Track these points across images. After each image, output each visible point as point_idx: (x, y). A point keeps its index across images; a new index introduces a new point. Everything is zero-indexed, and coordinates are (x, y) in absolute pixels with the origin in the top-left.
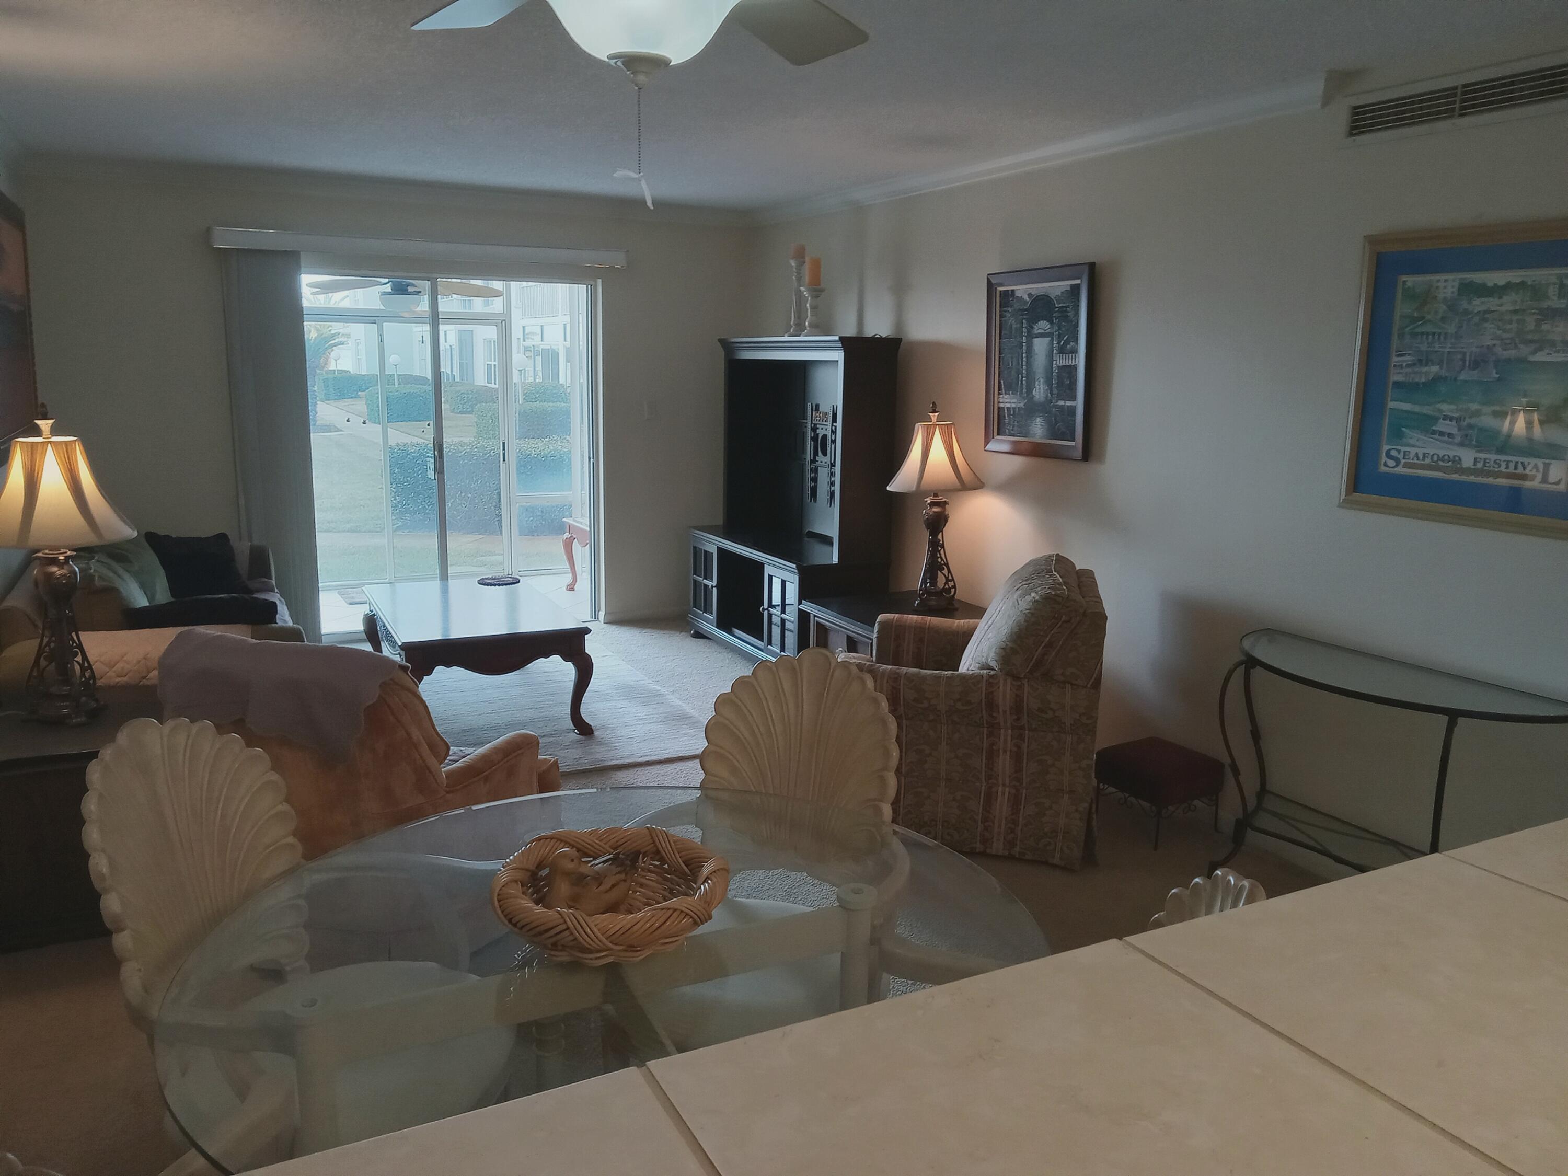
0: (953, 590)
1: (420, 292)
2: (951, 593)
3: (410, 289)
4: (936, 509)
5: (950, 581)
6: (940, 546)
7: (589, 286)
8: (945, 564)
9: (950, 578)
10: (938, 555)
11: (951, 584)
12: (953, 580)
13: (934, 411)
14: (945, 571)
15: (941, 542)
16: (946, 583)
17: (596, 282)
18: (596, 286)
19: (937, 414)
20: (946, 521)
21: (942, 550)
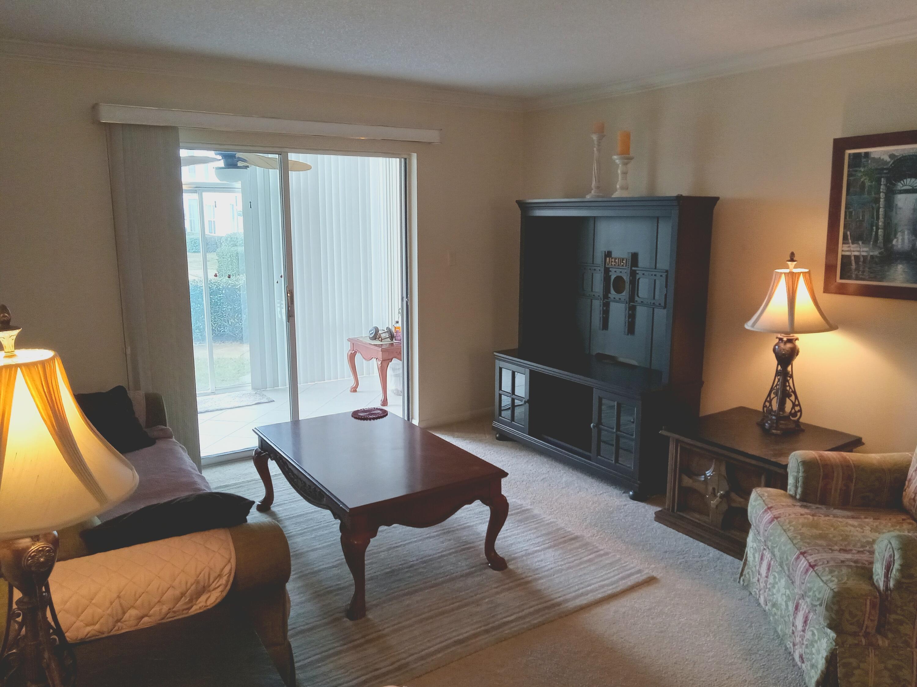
0: (799, 414)
1: (248, 167)
2: (796, 416)
3: (240, 164)
4: (789, 345)
5: (797, 406)
6: (789, 377)
7: (403, 160)
8: (792, 391)
9: (797, 403)
10: (787, 384)
11: (797, 408)
12: (799, 405)
13: (792, 260)
14: (793, 398)
15: (791, 373)
16: (793, 408)
17: (410, 155)
18: (410, 159)
19: (795, 263)
20: (797, 355)
21: (791, 379)
